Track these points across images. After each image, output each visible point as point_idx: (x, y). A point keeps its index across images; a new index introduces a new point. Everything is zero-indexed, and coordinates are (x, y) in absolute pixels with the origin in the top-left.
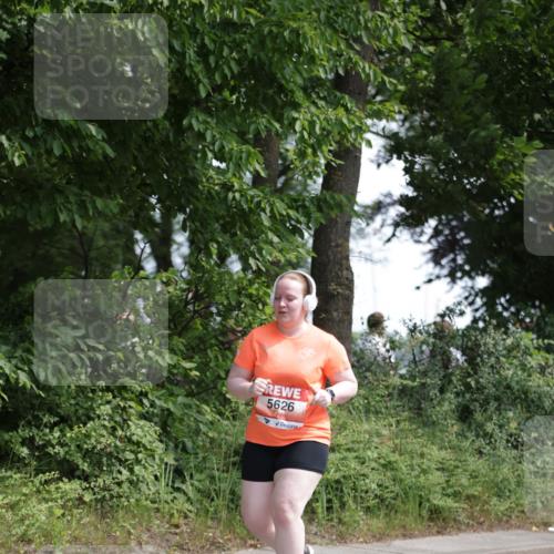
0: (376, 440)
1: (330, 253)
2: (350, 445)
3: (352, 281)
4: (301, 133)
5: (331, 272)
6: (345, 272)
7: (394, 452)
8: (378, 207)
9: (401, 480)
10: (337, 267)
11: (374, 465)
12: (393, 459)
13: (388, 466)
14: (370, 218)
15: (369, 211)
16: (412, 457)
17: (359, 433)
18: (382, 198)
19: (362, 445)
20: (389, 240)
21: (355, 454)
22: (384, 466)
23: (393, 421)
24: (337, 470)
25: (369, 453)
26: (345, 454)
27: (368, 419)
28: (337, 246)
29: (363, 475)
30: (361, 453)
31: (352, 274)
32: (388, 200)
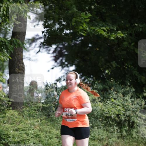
0: (33, 126)
1: (16, 57)
2: (23, 129)
3: (24, 68)
4: (3, 12)
5: (16, 64)
6: (21, 64)
7: (39, 131)
8: (34, 40)
9: (42, 141)
10: (18, 62)
11: (32, 136)
12: (39, 134)
13: (37, 136)
14: (31, 44)
15: (30, 41)
16: (46, 133)
17: (27, 124)
18: (35, 37)
19: (28, 129)
20: (38, 53)
21: (25, 132)
22: (36, 136)
23: (39, 120)
24: (19, 138)
25: (30, 131)
26: (21, 132)
27: (30, 119)
28: (18, 55)
29: (28, 140)
30: (27, 132)
31: (24, 65)
32: (37, 37)
